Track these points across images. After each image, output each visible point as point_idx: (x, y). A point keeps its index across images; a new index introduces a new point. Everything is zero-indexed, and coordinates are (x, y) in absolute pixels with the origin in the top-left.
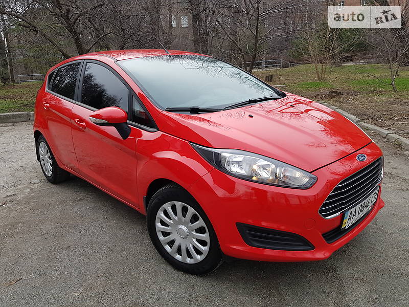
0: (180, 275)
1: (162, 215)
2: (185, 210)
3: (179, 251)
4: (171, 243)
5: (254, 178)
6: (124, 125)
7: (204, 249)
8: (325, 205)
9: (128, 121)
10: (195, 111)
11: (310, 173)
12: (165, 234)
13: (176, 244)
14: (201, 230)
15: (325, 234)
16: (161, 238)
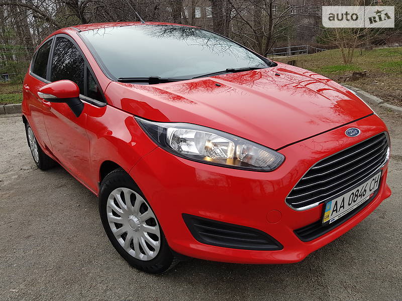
0: (133, 273)
1: (113, 203)
2: (133, 198)
3: (132, 245)
4: (124, 236)
5: (208, 159)
6: (76, 100)
7: (156, 244)
8: (294, 193)
9: (81, 96)
10: (154, 81)
11: (276, 150)
12: (118, 226)
13: (128, 237)
14: (151, 222)
15: (298, 230)
16: (114, 229)
